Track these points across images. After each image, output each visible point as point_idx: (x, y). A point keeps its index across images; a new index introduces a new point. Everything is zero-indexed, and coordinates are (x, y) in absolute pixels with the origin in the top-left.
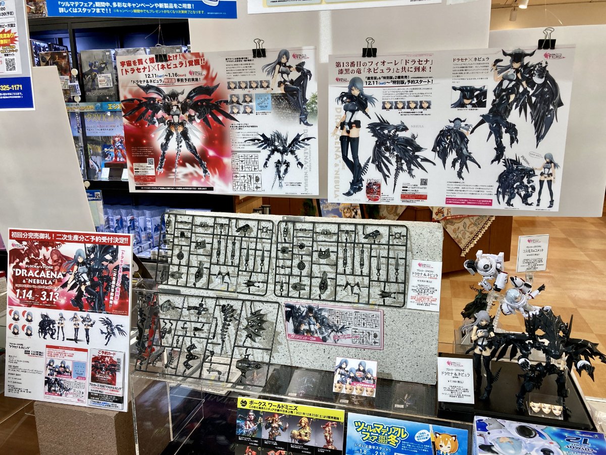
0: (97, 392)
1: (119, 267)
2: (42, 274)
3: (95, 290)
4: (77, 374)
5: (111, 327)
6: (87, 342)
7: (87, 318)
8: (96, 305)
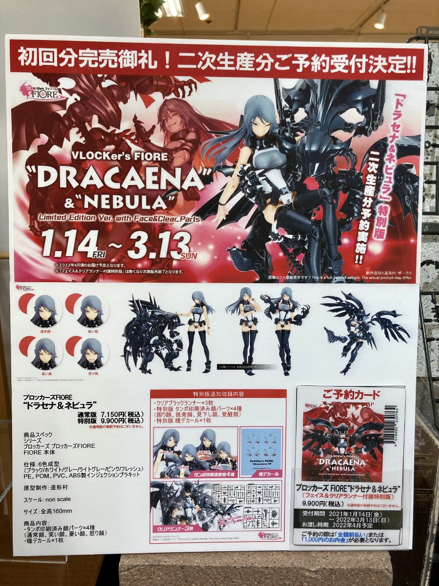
0: (322, 507)
1: (386, 146)
2: (132, 178)
3: (309, 219)
4: (255, 463)
5: (362, 320)
6: (284, 371)
7: (281, 301)
8: (312, 260)
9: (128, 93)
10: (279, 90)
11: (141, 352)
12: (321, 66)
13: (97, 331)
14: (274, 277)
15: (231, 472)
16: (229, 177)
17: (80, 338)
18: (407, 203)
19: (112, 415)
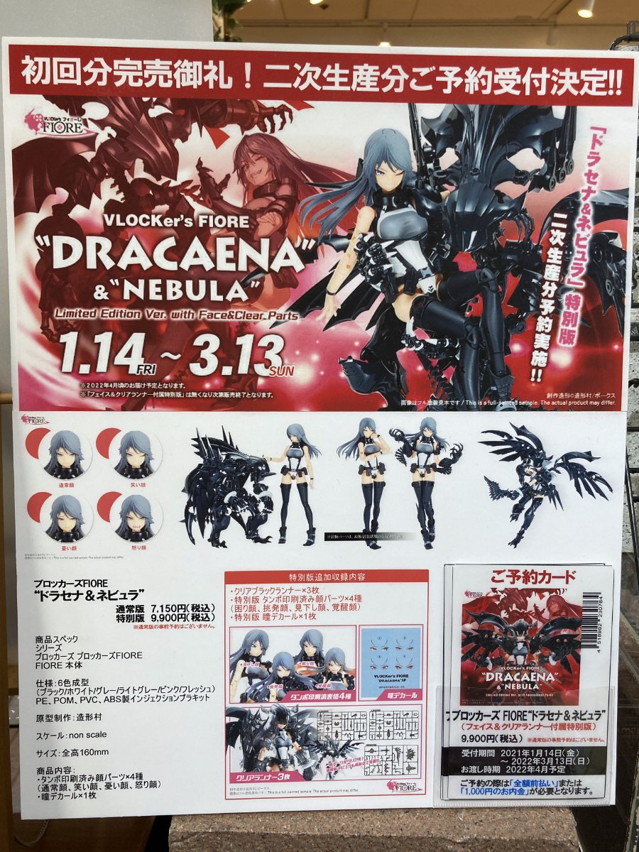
1: (577, 205)
2: (196, 255)
3: (463, 315)
4: (382, 679)
5: (541, 466)
6: (425, 542)
7: (421, 438)
8: (467, 377)
9: (188, 125)
10: (417, 121)
11: (211, 515)
12: (480, 84)
13: (143, 485)
14: (409, 403)
15: (346, 693)
16: (342, 252)
17: (119, 495)
18: (608, 291)
19: (168, 610)
